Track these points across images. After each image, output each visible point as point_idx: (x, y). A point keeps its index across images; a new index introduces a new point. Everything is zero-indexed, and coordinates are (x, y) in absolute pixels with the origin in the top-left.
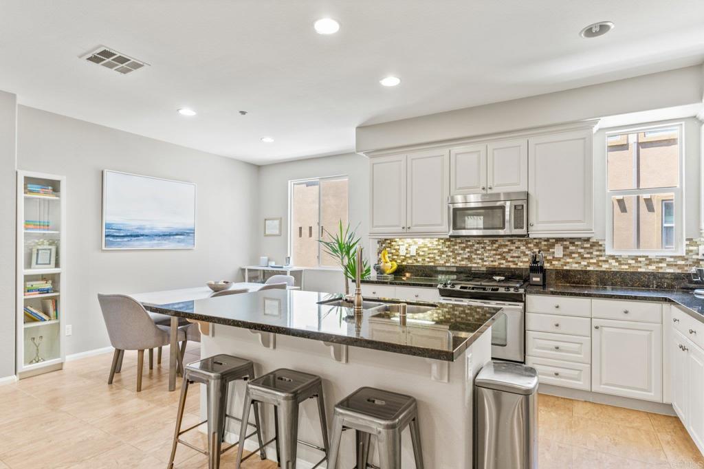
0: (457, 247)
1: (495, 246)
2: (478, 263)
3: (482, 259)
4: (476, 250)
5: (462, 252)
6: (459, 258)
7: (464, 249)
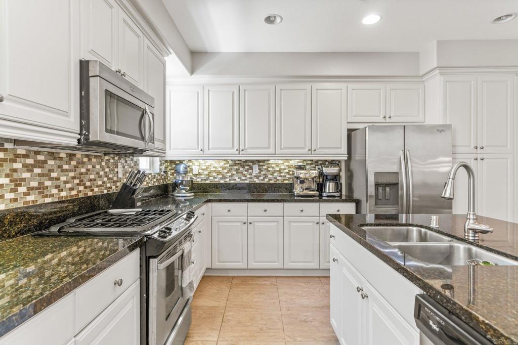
0: (17, 166)
1: (74, 163)
2: (52, 195)
3: (57, 187)
4: (51, 171)
5: (26, 175)
6: (22, 189)
7: (29, 168)
